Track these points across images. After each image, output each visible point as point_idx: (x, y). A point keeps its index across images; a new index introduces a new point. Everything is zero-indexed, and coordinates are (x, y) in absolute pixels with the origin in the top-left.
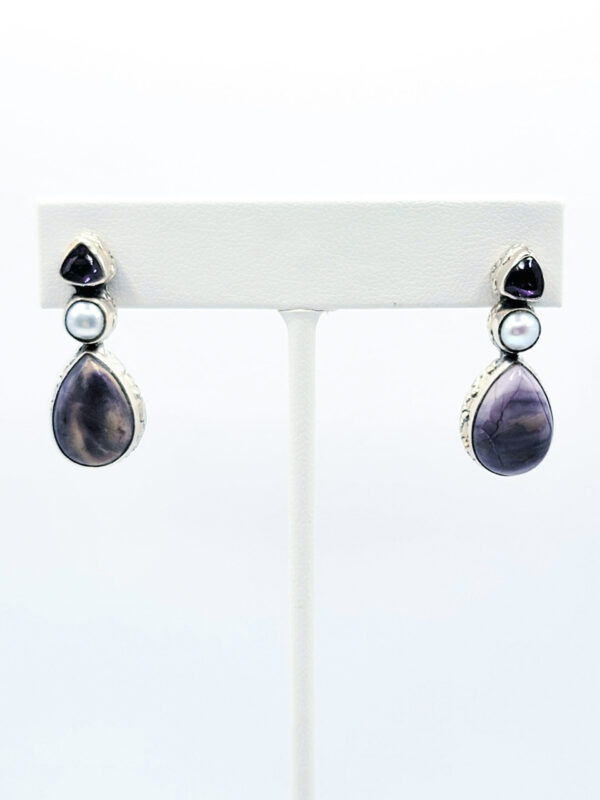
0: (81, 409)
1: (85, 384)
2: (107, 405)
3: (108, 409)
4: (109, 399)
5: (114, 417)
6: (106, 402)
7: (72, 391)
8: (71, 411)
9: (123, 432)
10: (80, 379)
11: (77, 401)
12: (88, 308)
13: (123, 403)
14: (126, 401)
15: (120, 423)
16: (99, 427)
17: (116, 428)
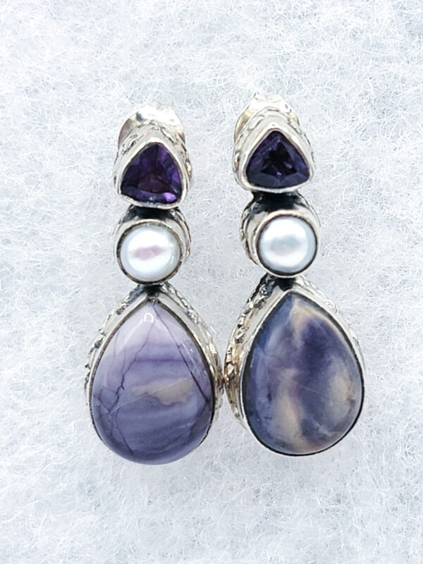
0: (295, 378)
1: (298, 342)
3: (334, 373)
4: (333, 357)
5: (339, 384)
6: (330, 363)
8: (278, 383)
9: (352, 402)
10: (289, 334)
11: (288, 367)
14: (352, 356)
15: (349, 389)
16: (322, 400)
17: (344, 399)
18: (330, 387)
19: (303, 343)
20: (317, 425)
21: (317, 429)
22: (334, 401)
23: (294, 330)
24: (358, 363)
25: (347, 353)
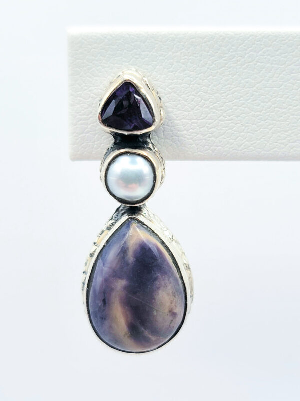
0: (126, 288)
1: (131, 258)
2: (157, 283)
3: (159, 288)
4: (159, 274)
5: (165, 297)
6: (156, 279)
7: (114, 265)
8: (112, 289)
9: (174, 314)
10: (124, 251)
11: (121, 278)
12: (134, 163)
13: (176, 280)
14: (178, 276)
15: (172, 303)
16: (147, 309)
17: (167, 311)
18: (154, 299)
19: (135, 259)
20: (143, 329)
21: (143, 332)
22: (157, 311)
23: (128, 248)
24: (184, 283)
25: (173, 273)
